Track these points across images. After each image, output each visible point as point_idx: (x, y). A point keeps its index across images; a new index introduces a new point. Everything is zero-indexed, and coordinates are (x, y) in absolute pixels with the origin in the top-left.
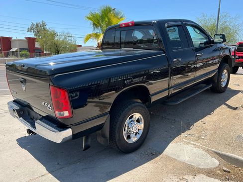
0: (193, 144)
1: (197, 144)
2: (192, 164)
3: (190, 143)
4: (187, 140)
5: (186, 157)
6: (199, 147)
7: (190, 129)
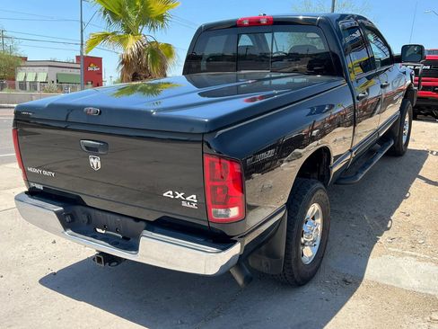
0: (412, 256)
1: (419, 255)
2: (430, 292)
3: (406, 255)
4: (397, 250)
5: (413, 280)
6: (426, 260)
7: (388, 229)
